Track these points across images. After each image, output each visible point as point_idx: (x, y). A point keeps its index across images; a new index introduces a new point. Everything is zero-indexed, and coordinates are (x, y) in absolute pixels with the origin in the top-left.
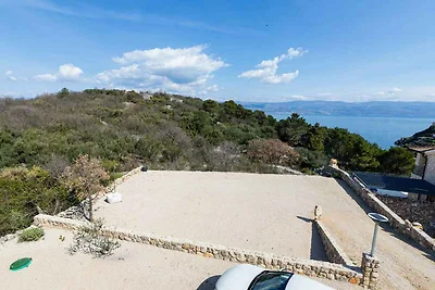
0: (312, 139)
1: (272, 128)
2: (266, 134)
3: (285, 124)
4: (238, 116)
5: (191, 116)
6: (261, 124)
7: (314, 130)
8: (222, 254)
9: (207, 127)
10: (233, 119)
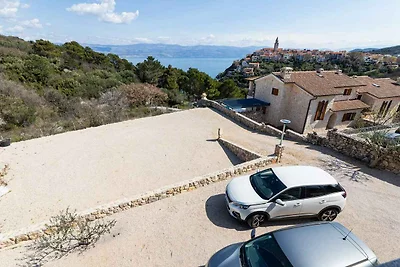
0: (168, 80)
1: (131, 72)
2: (126, 78)
3: (142, 67)
4: (89, 61)
5: (20, 63)
6: (118, 69)
7: (168, 71)
8: (201, 183)
9: (53, 76)
10: (85, 65)
